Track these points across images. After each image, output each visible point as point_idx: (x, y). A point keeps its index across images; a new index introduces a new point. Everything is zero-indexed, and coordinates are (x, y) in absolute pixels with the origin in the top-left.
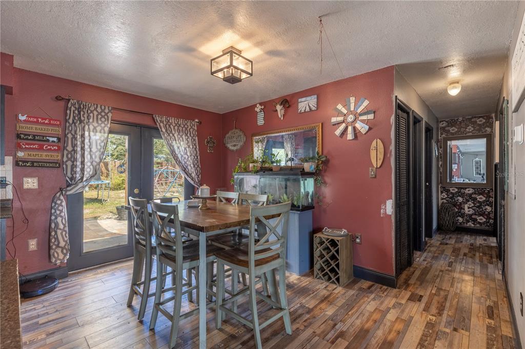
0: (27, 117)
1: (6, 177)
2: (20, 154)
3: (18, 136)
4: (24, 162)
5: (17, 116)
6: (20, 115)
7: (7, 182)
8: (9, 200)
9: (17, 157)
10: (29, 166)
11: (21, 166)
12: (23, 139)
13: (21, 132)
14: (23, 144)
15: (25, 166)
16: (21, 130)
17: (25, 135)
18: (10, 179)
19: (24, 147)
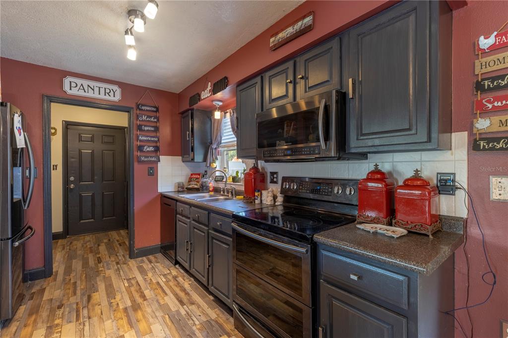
0: (496, 36)
1: (454, 174)
2: (483, 124)
3: (479, 87)
4: (489, 140)
5: (475, 45)
6: (482, 38)
7: (456, 184)
8: (458, 219)
9: (475, 131)
10: (501, 149)
11: (484, 149)
12: (490, 89)
13: (484, 77)
14: (489, 102)
15: (493, 149)
16: (484, 70)
17: (493, 79)
18: (462, 179)
19: (490, 106)
